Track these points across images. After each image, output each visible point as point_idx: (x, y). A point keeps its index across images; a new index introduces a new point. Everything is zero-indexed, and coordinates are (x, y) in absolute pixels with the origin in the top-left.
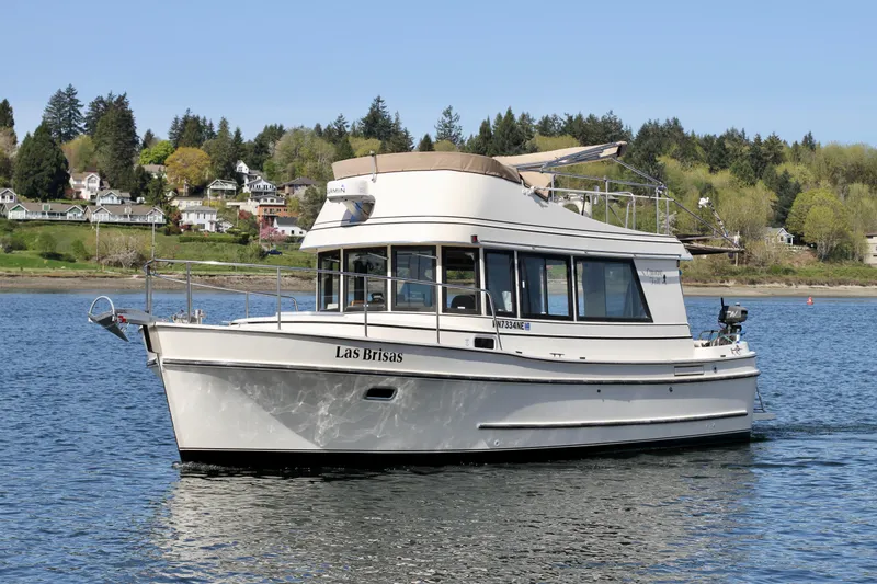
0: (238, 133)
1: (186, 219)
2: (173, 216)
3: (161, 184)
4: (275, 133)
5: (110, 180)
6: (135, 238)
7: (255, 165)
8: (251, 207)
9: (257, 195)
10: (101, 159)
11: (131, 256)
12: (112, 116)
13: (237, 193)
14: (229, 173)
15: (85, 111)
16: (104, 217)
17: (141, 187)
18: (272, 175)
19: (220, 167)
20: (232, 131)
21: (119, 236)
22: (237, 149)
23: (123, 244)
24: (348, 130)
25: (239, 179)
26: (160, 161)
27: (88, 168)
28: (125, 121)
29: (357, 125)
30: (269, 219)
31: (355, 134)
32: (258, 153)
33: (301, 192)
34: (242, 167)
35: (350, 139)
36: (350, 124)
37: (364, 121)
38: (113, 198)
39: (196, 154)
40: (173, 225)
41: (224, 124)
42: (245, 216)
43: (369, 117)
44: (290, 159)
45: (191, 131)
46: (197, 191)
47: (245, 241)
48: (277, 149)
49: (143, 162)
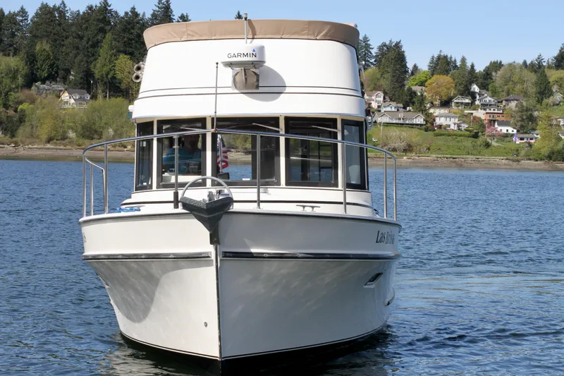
0: (472, 66)
1: (438, 121)
2: (430, 120)
3: (422, 99)
4: (496, 66)
5: (390, 96)
6: (405, 133)
7: (483, 87)
8: (480, 114)
9: (484, 106)
10: (386, 83)
11: (402, 145)
12: (392, 55)
13: (471, 105)
14: (467, 92)
15: (374, 51)
16: (386, 119)
17: (410, 101)
18: (494, 94)
19: (461, 88)
20: (469, 64)
21: (394, 132)
22: (472, 76)
23: (399, 137)
24: (544, 64)
25: (473, 95)
26: (422, 84)
27: (376, 88)
28: (401, 58)
29: (550, 61)
30: (492, 122)
31: (549, 67)
32: (485, 79)
33: (513, 104)
34: (475, 88)
35: (546, 70)
36: (546, 60)
37: (555, 58)
38: (392, 107)
39: (445, 79)
40: (429, 125)
41: (463, 60)
42: (477, 120)
43: (558, 56)
44: (506, 83)
45: (442, 65)
46: (446, 103)
47: (476, 136)
48: (497, 76)
49: (411, 84)
